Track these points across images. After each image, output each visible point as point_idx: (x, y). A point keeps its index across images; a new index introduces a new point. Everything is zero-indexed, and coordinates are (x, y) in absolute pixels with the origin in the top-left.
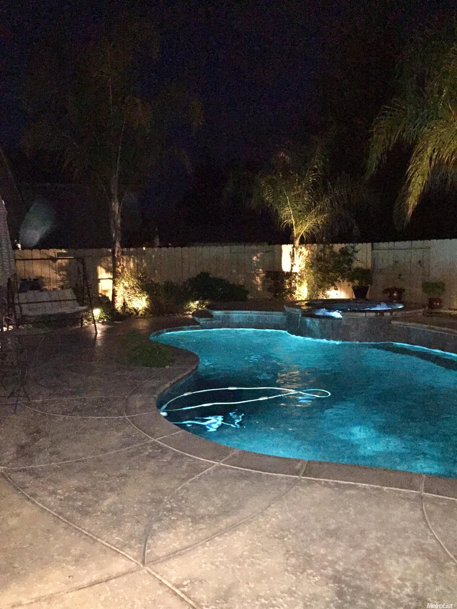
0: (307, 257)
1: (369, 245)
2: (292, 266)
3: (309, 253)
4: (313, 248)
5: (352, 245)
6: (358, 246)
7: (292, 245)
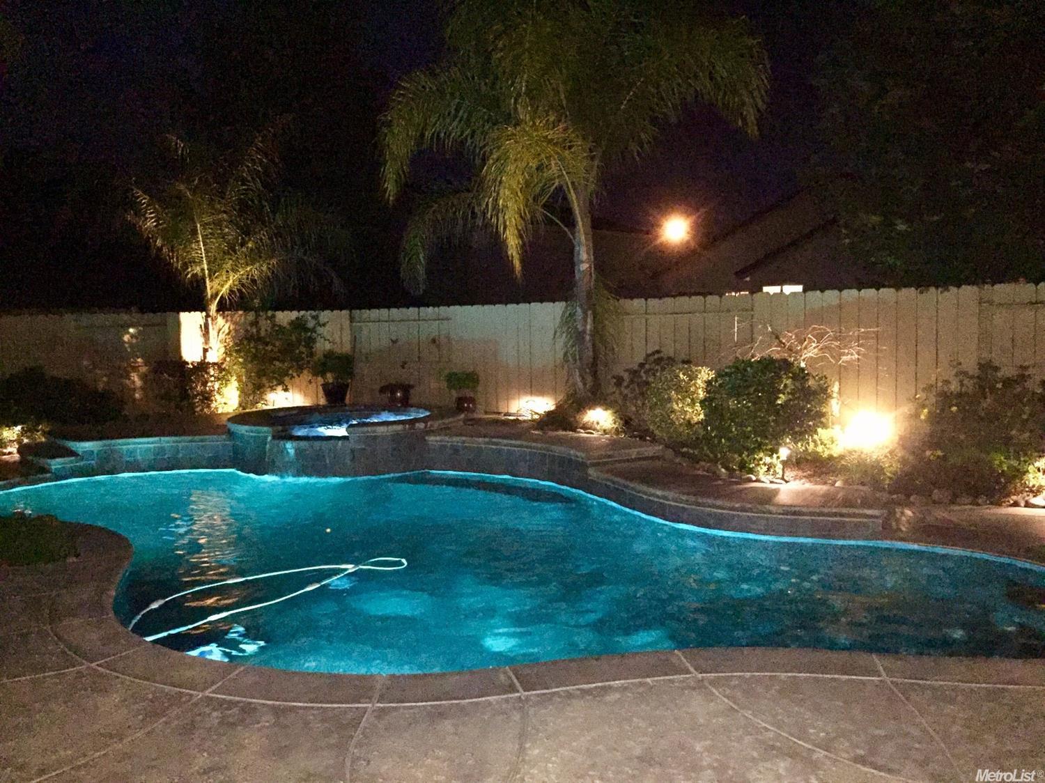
0: (228, 334)
1: (345, 313)
2: (205, 351)
3: (231, 328)
4: (236, 318)
5: (314, 313)
6: (325, 315)
7: (204, 314)
